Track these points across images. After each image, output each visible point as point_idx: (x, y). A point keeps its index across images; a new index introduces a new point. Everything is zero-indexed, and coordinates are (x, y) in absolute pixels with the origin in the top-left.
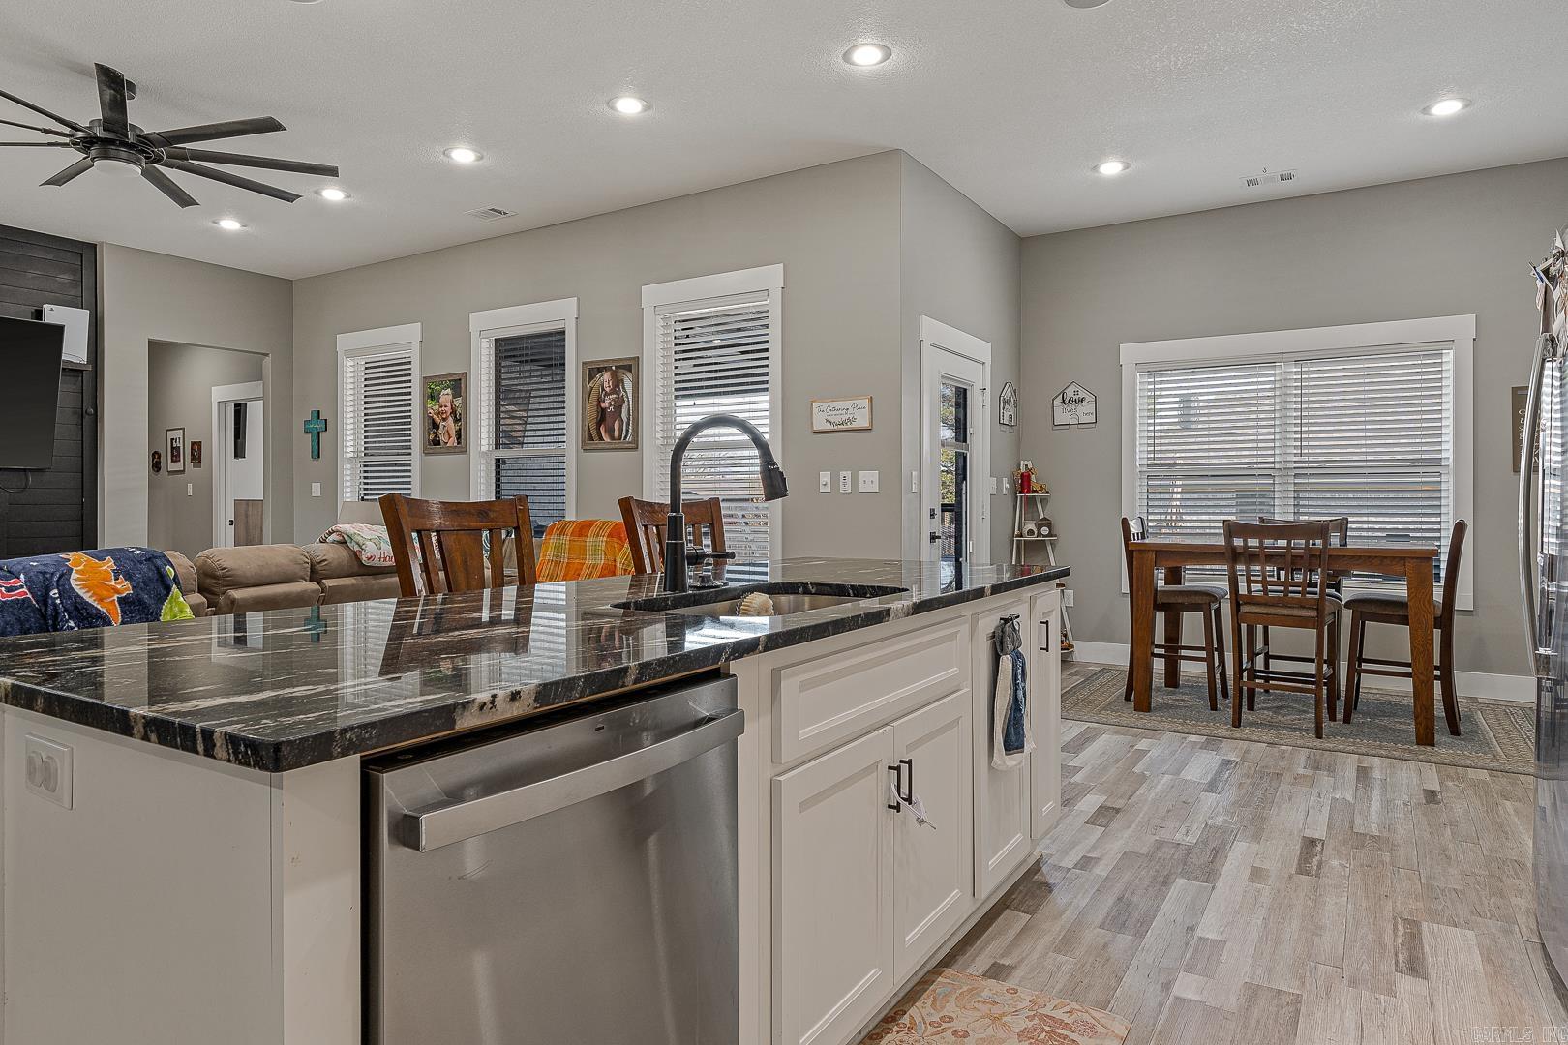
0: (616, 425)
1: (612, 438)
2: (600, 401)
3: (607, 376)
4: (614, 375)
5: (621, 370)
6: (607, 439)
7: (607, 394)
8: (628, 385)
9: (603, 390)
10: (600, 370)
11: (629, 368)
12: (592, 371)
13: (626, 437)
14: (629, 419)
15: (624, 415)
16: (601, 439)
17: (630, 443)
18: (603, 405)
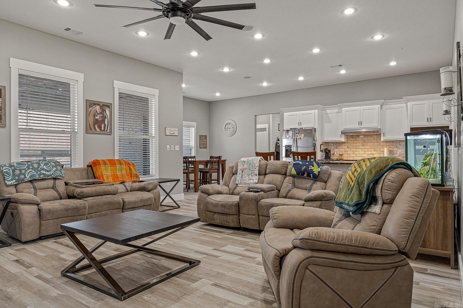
0: (103, 126)
1: (101, 130)
2: (94, 116)
3: (98, 107)
4: (101, 108)
5: (104, 106)
6: (98, 130)
7: (98, 114)
8: (108, 112)
9: (96, 112)
10: (95, 104)
11: (109, 107)
12: (90, 104)
13: (107, 131)
14: (108, 124)
15: (106, 122)
16: (96, 130)
17: (109, 132)
18: (96, 118)
